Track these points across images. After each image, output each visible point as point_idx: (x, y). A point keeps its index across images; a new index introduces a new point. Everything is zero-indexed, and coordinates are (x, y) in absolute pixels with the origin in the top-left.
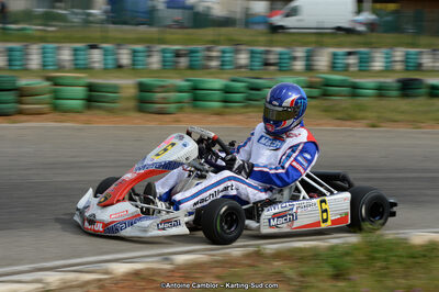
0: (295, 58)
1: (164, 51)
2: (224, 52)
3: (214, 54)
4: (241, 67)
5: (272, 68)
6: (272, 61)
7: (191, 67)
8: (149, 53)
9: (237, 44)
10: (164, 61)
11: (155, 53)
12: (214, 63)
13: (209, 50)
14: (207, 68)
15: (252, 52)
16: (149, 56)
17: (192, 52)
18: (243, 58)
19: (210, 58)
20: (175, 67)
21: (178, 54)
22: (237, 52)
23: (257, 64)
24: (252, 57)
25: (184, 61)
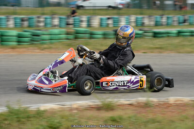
0: (82, 21)
1: (15, 19)
2: (46, 19)
3: (42, 20)
4: (55, 26)
5: (71, 26)
6: (71, 23)
7: (29, 26)
8: (8, 20)
10: (15, 23)
11: (11, 20)
12: (42, 24)
13: (38, 17)
14: (38, 26)
15: (60, 18)
16: (8, 21)
17: (30, 19)
19: (39, 22)
21: (23, 20)
22: (53, 18)
23: (63, 24)
24: (60, 21)
25: (26, 23)
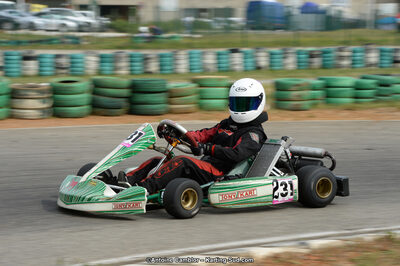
9: (366, 44)
18: (373, 57)
20: (309, 67)
